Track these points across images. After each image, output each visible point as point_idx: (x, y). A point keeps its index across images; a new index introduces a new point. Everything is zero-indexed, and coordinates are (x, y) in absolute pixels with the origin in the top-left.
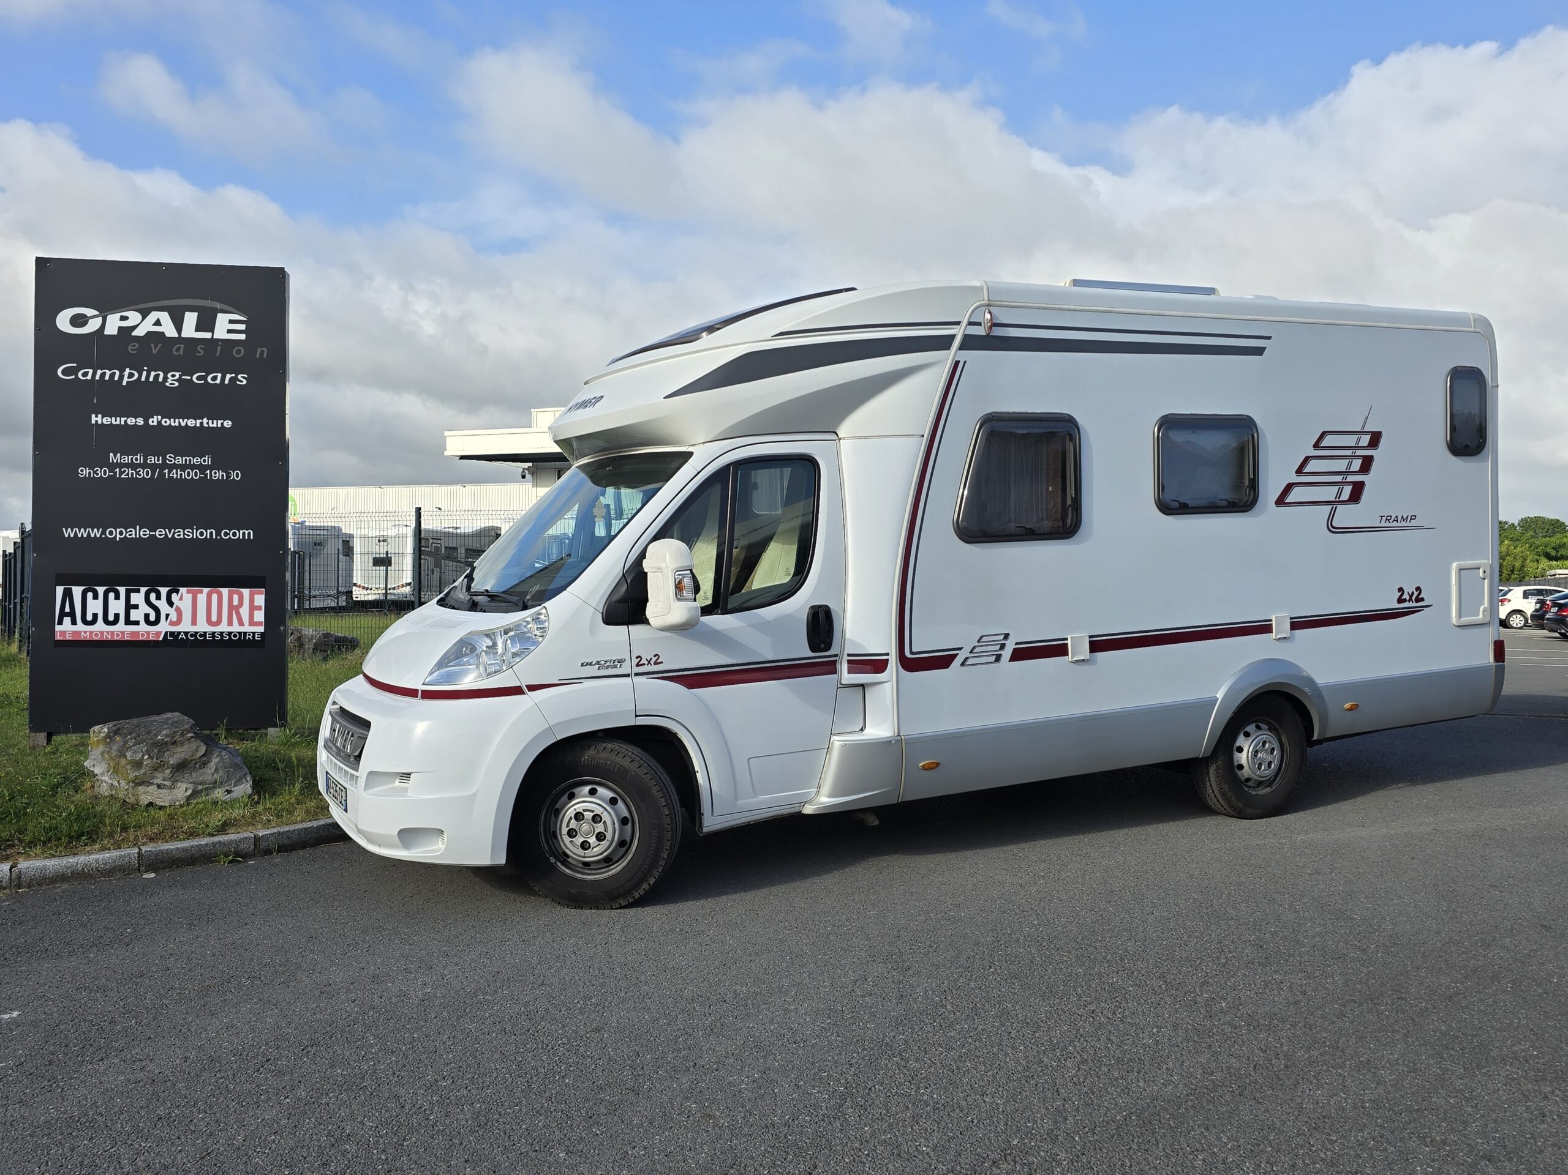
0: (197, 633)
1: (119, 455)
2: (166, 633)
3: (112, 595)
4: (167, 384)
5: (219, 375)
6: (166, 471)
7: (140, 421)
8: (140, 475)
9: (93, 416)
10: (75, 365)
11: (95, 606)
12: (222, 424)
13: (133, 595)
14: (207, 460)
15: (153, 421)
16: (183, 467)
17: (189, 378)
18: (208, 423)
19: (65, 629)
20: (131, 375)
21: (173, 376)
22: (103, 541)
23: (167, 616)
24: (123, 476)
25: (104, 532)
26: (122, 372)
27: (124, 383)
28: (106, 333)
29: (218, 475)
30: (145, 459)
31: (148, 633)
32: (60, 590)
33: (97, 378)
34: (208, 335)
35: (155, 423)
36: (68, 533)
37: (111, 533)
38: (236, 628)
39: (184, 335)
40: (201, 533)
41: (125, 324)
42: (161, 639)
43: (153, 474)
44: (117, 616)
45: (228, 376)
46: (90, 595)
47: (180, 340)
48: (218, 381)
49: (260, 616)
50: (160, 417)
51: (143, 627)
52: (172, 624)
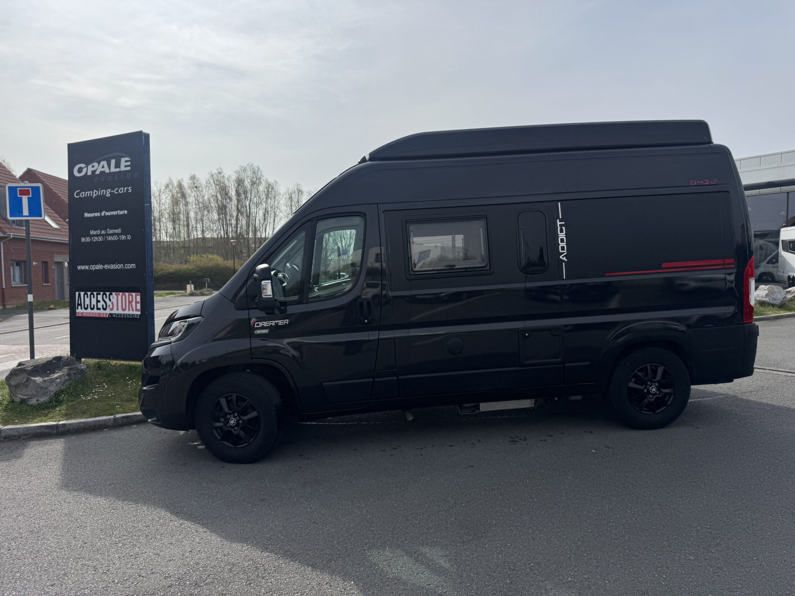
0: (118, 314)
1: (93, 231)
2: (109, 314)
3: (92, 296)
4: (107, 196)
5: (123, 188)
6: (107, 237)
7: (98, 214)
8: (99, 240)
9: (85, 214)
10: (79, 191)
11: (87, 301)
12: (124, 212)
13: (99, 296)
14: (119, 231)
16: (112, 235)
17: (113, 191)
18: (120, 213)
19: (79, 311)
20: (96, 193)
21: (108, 191)
22: (90, 271)
23: (109, 305)
24: (94, 241)
25: (89, 268)
26: (93, 192)
27: (94, 197)
28: (88, 175)
29: (123, 237)
30: (101, 232)
31: (103, 313)
32: (77, 293)
33: (86, 196)
34: (118, 170)
35: (103, 215)
36: (79, 268)
37: (91, 267)
38: (131, 312)
39: (111, 171)
40: (119, 266)
41: (94, 169)
42: (107, 317)
43: (103, 239)
44: (94, 305)
45: (125, 189)
46: (86, 296)
47: (110, 173)
48: (122, 192)
49: (139, 306)
50: (105, 212)
51: (102, 311)
52: (111, 310)
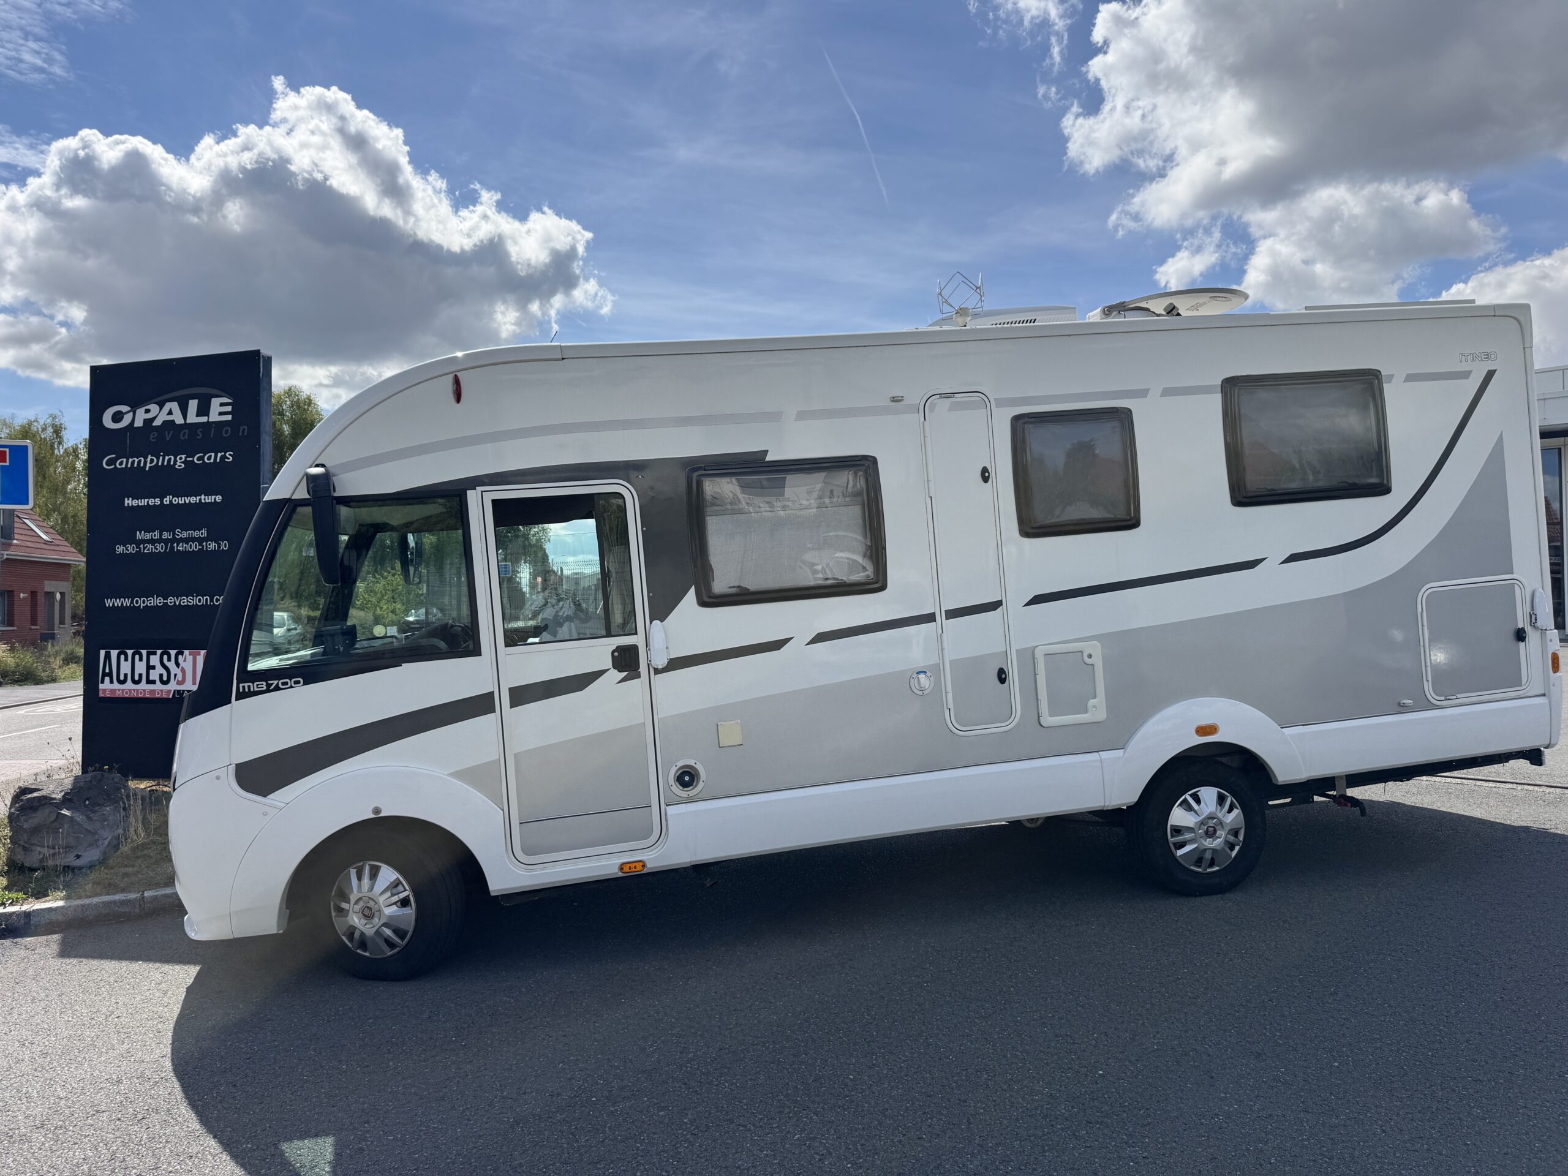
1: (143, 532)
2: (175, 691)
3: (137, 657)
4: (177, 466)
5: (213, 454)
6: (175, 545)
7: (158, 501)
8: (157, 549)
9: (126, 499)
10: (114, 456)
11: (126, 667)
12: (215, 499)
13: (151, 657)
14: (203, 533)
15: (166, 501)
16: (186, 541)
17: (191, 459)
18: (205, 499)
19: (106, 687)
20: (152, 461)
21: (181, 458)
22: (133, 609)
23: (175, 675)
24: (145, 551)
25: (132, 602)
26: (146, 458)
27: (147, 469)
28: (135, 426)
29: (212, 546)
30: (161, 535)
31: (162, 691)
32: (102, 653)
33: (129, 466)
34: (204, 419)
35: (168, 503)
36: (109, 603)
37: (137, 601)
39: (188, 422)
40: (200, 601)
41: (148, 416)
42: (171, 697)
43: (166, 548)
44: (140, 675)
45: (219, 455)
46: (122, 657)
47: (186, 425)
48: (212, 461)
50: (171, 497)
51: (158, 686)
52: (179, 683)
